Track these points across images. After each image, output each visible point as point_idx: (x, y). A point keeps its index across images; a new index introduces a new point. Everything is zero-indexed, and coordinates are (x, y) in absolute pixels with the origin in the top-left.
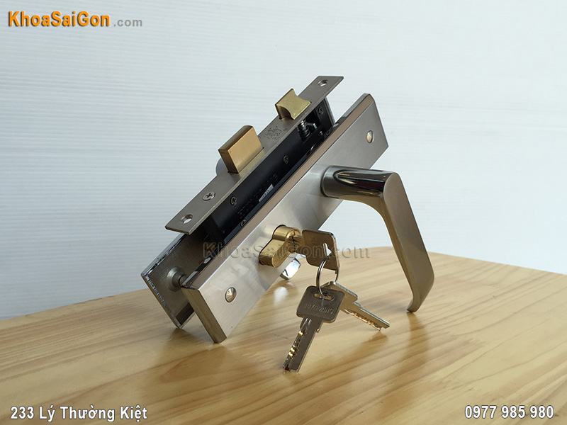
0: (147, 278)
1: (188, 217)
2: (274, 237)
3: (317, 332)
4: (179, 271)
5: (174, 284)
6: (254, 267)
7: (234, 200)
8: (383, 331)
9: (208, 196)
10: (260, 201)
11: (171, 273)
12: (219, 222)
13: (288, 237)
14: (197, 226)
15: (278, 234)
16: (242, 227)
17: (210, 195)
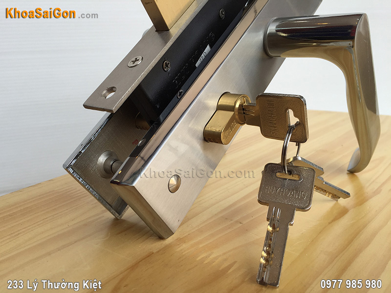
0: (71, 170)
1: (111, 90)
2: (220, 108)
3: (292, 225)
4: (110, 156)
5: (105, 170)
6: (197, 145)
7: (167, 65)
8: (342, 201)
9: (134, 62)
10: (197, 65)
11: (102, 159)
12: (151, 93)
13: (237, 106)
14: (123, 101)
15: (224, 103)
16: (179, 100)
17: (136, 60)
